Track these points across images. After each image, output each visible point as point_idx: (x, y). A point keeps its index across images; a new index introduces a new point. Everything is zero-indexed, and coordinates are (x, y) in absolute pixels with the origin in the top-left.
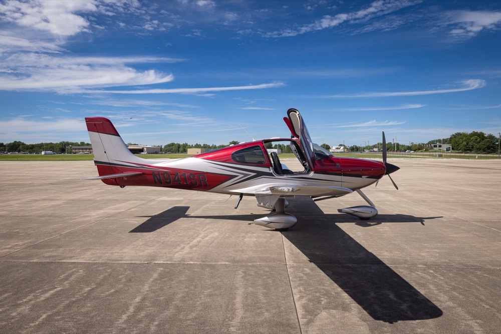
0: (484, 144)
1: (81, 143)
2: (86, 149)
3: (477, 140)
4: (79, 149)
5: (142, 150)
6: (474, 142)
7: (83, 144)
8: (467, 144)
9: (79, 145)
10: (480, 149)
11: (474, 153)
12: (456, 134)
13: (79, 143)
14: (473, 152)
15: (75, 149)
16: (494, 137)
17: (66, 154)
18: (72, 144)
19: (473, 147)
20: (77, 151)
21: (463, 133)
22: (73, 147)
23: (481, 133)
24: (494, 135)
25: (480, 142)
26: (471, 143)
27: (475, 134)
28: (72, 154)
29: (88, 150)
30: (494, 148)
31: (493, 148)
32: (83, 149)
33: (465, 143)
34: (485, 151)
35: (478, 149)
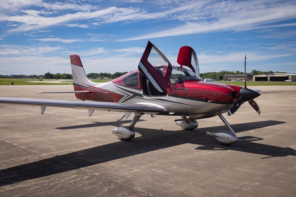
1: (236, 72)
2: (238, 77)
4: (233, 77)
5: (287, 78)
7: (238, 72)
9: (234, 74)
13: (235, 72)
15: (230, 77)
17: (223, 81)
18: (229, 73)
20: (231, 78)
22: (228, 75)
28: (227, 81)
29: (239, 78)
32: (236, 77)
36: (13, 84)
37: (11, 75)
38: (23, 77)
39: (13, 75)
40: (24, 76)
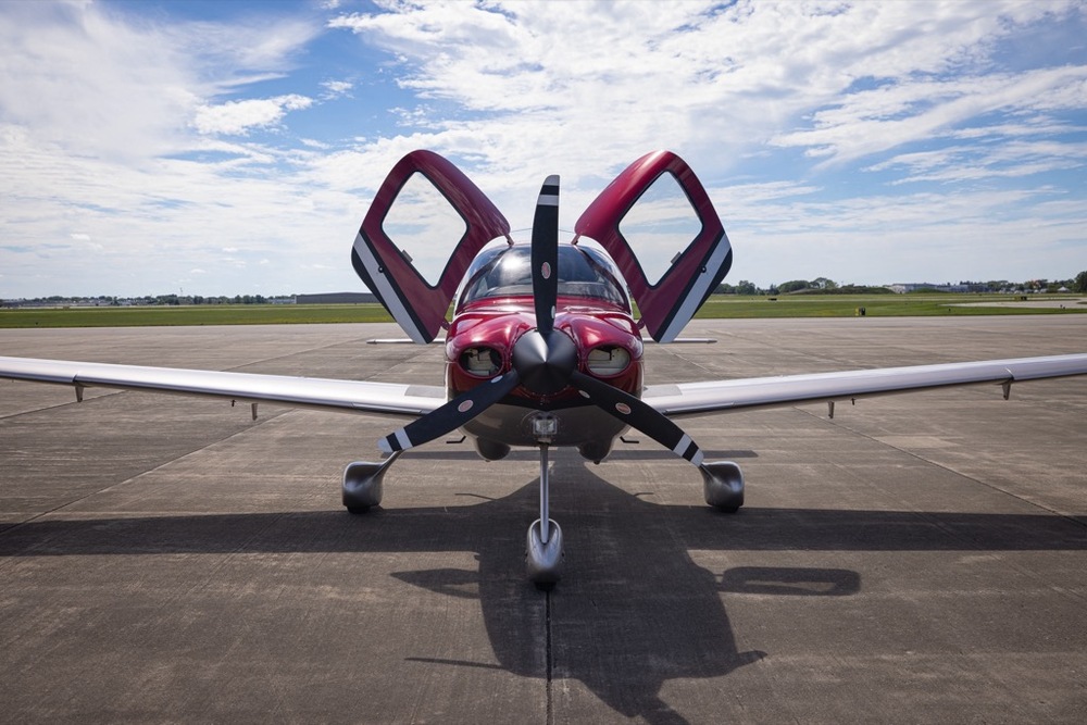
36: (863, 313)
37: (961, 283)
38: (997, 290)
39: (968, 283)
40: (1004, 286)
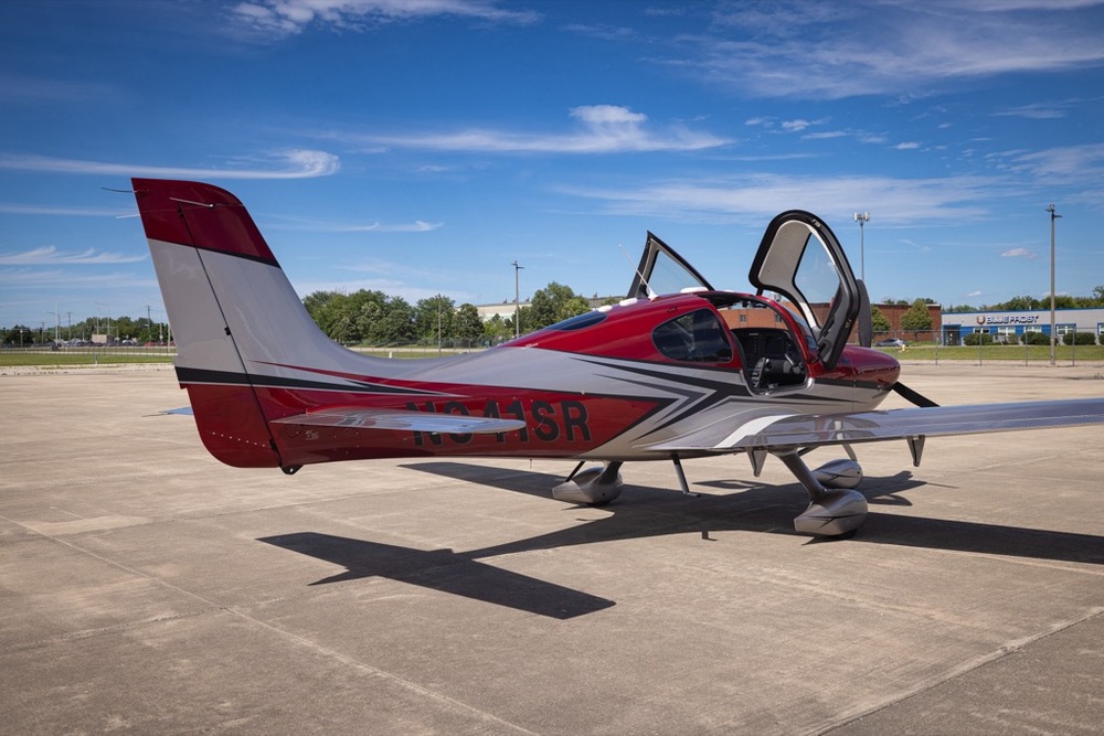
0: (392, 322)
3: (374, 311)
6: (368, 317)
8: (353, 321)
10: (383, 336)
11: (368, 345)
12: (315, 296)
14: (365, 341)
16: (406, 304)
19: (366, 330)
21: (333, 294)
23: (379, 293)
24: (404, 300)
25: (381, 317)
26: (361, 320)
27: (364, 297)
30: (413, 333)
31: (411, 332)
33: (346, 319)
34: (394, 339)
35: (378, 334)
